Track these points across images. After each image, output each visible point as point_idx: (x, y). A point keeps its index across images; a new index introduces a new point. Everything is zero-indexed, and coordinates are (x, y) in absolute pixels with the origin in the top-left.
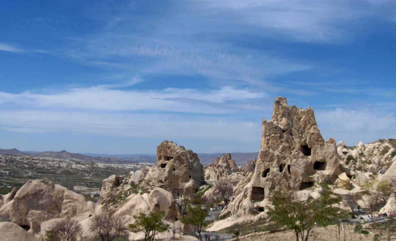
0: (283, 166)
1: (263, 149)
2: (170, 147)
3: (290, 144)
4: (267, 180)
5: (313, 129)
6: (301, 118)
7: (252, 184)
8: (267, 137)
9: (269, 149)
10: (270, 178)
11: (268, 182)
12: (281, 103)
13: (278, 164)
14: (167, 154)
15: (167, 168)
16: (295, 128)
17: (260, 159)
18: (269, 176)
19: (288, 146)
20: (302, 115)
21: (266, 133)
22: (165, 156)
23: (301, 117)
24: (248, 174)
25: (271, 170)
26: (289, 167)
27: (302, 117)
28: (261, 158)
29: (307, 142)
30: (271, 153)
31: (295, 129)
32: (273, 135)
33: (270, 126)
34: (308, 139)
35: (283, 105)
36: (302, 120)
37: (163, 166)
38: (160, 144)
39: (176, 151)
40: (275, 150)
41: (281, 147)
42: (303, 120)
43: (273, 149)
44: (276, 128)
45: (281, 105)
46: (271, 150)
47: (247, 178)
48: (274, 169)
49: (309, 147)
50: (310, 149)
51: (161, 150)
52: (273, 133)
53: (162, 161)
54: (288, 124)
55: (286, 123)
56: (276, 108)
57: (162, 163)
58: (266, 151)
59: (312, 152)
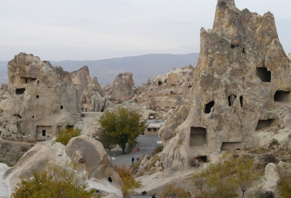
0: (233, 97)
1: (205, 73)
2: (30, 63)
3: (241, 65)
4: (212, 117)
5: (273, 44)
6: (256, 28)
7: (191, 123)
8: (209, 56)
9: (212, 73)
10: (216, 115)
11: (213, 121)
12: (227, 5)
13: (226, 95)
14: (25, 74)
15: (27, 95)
16: (249, 42)
17: (201, 88)
18: (214, 111)
19: (240, 69)
20: (257, 23)
21: (207, 49)
22: (23, 76)
23: (256, 26)
24: (179, 108)
25: (216, 102)
26: (241, 98)
27: (258, 26)
28: (202, 86)
29: (266, 63)
30: (216, 79)
31: (249, 44)
32: (218, 52)
33: (213, 38)
34: (266, 58)
35: (230, 8)
36: (258, 30)
37: (20, 91)
38: (14, 58)
39: (40, 69)
40: (221, 74)
41: (230, 69)
42: (260, 31)
43: (218, 73)
44: (221, 42)
45: (228, 7)
46: (216, 76)
47: (177, 114)
48: (221, 102)
49: (268, 69)
50: (270, 73)
51: (15, 68)
52: (218, 49)
53: (18, 84)
54: (239, 36)
55: (235, 35)
56: (220, 13)
57: (18, 88)
58: (209, 76)
59: (272, 77)
